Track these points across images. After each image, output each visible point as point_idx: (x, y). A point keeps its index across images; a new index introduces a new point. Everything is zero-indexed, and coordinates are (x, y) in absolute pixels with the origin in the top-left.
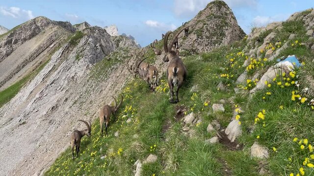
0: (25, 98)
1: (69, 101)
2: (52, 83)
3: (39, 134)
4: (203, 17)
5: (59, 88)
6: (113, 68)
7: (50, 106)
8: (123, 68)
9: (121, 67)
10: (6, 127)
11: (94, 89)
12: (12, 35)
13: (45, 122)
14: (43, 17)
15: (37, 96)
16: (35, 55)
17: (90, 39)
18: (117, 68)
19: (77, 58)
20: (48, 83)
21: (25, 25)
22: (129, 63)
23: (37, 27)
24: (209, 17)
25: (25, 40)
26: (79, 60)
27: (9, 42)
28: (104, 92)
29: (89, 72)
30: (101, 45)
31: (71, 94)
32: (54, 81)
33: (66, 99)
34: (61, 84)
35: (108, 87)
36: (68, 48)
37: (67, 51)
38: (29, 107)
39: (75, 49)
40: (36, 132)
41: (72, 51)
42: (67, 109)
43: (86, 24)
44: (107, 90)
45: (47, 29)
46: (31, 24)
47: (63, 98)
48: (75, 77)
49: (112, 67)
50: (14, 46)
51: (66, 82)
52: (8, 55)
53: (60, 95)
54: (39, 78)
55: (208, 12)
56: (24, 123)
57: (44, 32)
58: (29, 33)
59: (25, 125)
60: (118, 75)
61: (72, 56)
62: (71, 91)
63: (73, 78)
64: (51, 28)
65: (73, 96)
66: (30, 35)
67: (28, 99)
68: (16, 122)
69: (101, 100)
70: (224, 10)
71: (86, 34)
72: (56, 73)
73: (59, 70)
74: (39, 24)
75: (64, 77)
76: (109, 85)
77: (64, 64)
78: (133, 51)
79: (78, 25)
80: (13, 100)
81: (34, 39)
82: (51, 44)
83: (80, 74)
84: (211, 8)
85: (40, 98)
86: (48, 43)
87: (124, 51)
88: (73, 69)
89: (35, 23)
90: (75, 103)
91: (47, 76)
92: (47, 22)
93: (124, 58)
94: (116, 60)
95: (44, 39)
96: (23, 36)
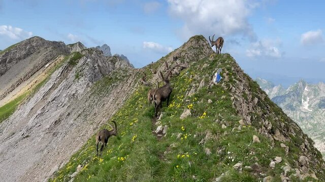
0: (26, 114)
1: (72, 115)
2: (54, 100)
4: (186, 48)
5: (61, 104)
6: (114, 86)
7: (53, 120)
8: (123, 85)
9: (121, 84)
10: (9, 141)
11: (96, 104)
12: (7, 55)
13: (49, 134)
14: (37, 37)
15: (39, 112)
16: (30, 75)
17: (89, 60)
18: (117, 86)
19: (77, 77)
20: (50, 100)
21: (20, 44)
22: (128, 81)
23: (32, 47)
24: (190, 49)
25: (20, 59)
26: (79, 79)
27: (3, 62)
28: (107, 106)
29: (89, 89)
30: (98, 66)
31: (73, 109)
32: (55, 98)
33: (69, 114)
34: (63, 101)
35: (109, 101)
36: (68, 67)
37: (66, 71)
38: (30, 123)
39: (74, 69)
40: (40, 143)
41: (71, 70)
43: (80, 44)
44: (109, 103)
45: (42, 49)
46: (26, 44)
47: (65, 113)
48: (76, 95)
49: (113, 84)
50: (9, 65)
51: (67, 99)
53: (61, 110)
54: (39, 95)
55: (190, 45)
56: (27, 136)
57: (39, 52)
58: (24, 52)
59: (28, 138)
60: (118, 91)
61: (71, 75)
62: (73, 107)
63: (74, 95)
64: (46, 48)
65: (75, 111)
66: (25, 55)
67: (29, 114)
68: (18, 136)
69: (104, 112)
71: (84, 55)
72: (56, 91)
73: (59, 88)
74: (34, 44)
75: (64, 95)
76: (111, 100)
77: (64, 83)
78: (131, 71)
79: (72, 45)
80: (12, 117)
81: (29, 58)
82: (46, 64)
83: (81, 91)
84: (191, 42)
85: (41, 114)
86: (43, 63)
87: (123, 71)
88: (74, 87)
89: (30, 43)
90: (79, 116)
91: (47, 93)
92: (41, 42)
93: (123, 77)
94: (116, 78)
95: (39, 59)
96: (18, 55)
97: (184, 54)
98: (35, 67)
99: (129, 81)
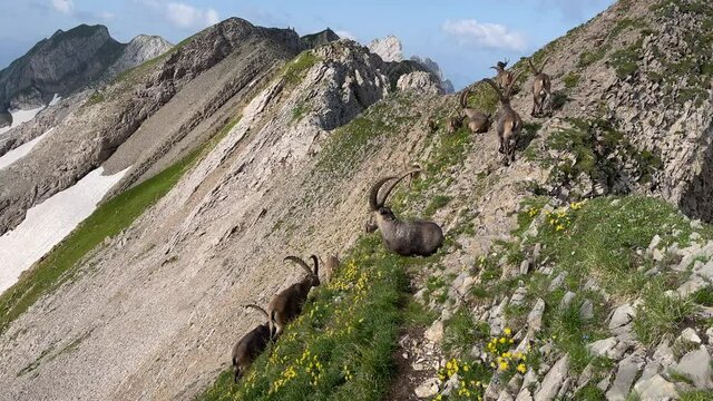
0: (184, 200)
1: (268, 216)
2: (240, 171)
3: (200, 290)
5: (254, 182)
6: (371, 146)
7: (228, 226)
8: (394, 148)
9: (389, 143)
10: (140, 264)
11: (321, 197)
12: (174, 59)
13: (216, 261)
14: (238, 19)
15: (207, 199)
16: (217, 104)
17: (330, 71)
18: (379, 147)
19: (298, 114)
20: (232, 170)
21: (200, 36)
22: (409, 136)
23: (225, 42)
25: (199, 69)
26: (300, 120)
27: (167, 75)
28: (343, 207)
29: (318, 149)
30: (354, 85)
31: (276, 201)
32: (244, 165)
33: (264, 212)
34: (258, 175)
35: (353, 194)
36: (281, 89)
37: (277, 98)
38: (187, 224)
39: (295, 92)
40: (194, 283)
41: (288, 96)
42: (259, 240)
44: (350, 201)
45: (245, 45)
46: (213, 36)
47: (258, 208)
48: (289, 160)
49: (369, 142)
50: (177, 83)
51: (268, 171)
52: (164, 101)
54: (214, 156)
56: (174, 259)
57: (239, 54)
58: (208, 54)
59: (174, 264)
60: (380, 164)
61: (286, 107)
62: (276, 193)
63: (283, 161)
64: (254, 44)
65: (278, 205)
66: (210, 59)
67: (187, 203)
68: (159, 254)
69: (333, 228)
71: (320, 59)
72: (250, 147)
73: (256, 141)
74: (229, 36)
75: (265, 160)
76: (357, 191)
77: (268, 128)
78: (422, 104)
80: (163, 201)
81: (219, 66)
82: (250, 80)
83: (300, 153)
85: (212, 204)
86: (246, 77)
87: (400, 102)
88: (285, 140)
89: (221, 33)
90: (277, 226)
91: (231, 153)
92: (246, 30)
93: (399, 120)
94: (381, 124)
95: (233, 68)
96: (196, 61)
97: (631, 36)
98: (228, 87)
99: (413, 136)
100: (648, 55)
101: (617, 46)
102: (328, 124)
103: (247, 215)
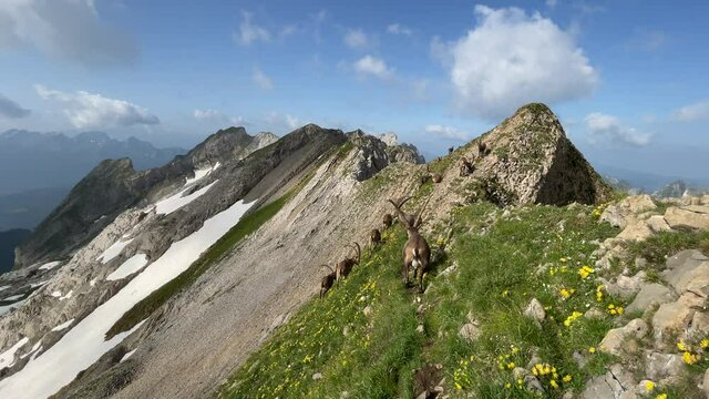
0: (287, 216)
1: (330, 225)
2: (315, 202)
4: (510, 129)
5: (323, 207)
6: (383, 189)
7: (310, 229)
9: (392, 187)
10: (264, 249)
12: (280, 145)
13: (304, 247)
14: (313, 125)
15: (299, 215)
16: (302, 168)
17: (361, 151)
18: (388, 190)
19: (345, 173)
20: (311, 202)
21: (294, 133)
23: (306, 136)
24: (521, 130)
25: (293, 150)
26: (346, 176)
27: (277, 153)
28: (370, 219)
29: (355, 191)
30: (373, 158)
31: (334, 217)
32: (317, 199)
33: (328, 223)
34: (325, 204)
36: (336, 161)
37: (334, 165)
38: (288, 228)
39: (343, 162)
41: (339, 165)
42: (326, 236)
43: (360, 132)
45: (316, 138)
46: (300, 133)
47: (325, 220)
48: (340, 196)
49: (382, 187)
50: (282, 157)
51: (330, 201)
52: (275, 167)
53: (322, 216)
54: (302, 195)
55: (518, 121)
56: (282, 246)
57: (313, 142)
58: (297, 143)
59: (282, 249)
61: (339, 170)
62: (334, 213)
63: (338, 197)
64: (321, 137)
65: (336, 219)
66: (298, 145)
67: (289, 217)
68: (274, 244)
70: (543, 118)
71: (357, 145)
72: (320, 190)
73: (323, 187)
74: (309, 133)
75: (328, 196)
77: (329, 180)
79: (351, 134)
80: (275, 217)
81: (302, 150)
82: (319, 156)
83: (346, 193)
84: (522, 116)
85: (301, 219)
86: (317, 154)
88: (339, 186)
89: (304, 132)
90: (336, 229)
91: (310, 193)
92: (317, 130)
93: (398, 176)
94: (388, 178)
95: (312, 150)
96: (292, 146)
97: (505, 141)
98: (308, 159)
99: (404, 185)
100: (512, 150)
101: (499, 145)
102: (360, 178)
103: (319, 224)
